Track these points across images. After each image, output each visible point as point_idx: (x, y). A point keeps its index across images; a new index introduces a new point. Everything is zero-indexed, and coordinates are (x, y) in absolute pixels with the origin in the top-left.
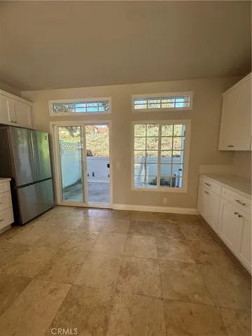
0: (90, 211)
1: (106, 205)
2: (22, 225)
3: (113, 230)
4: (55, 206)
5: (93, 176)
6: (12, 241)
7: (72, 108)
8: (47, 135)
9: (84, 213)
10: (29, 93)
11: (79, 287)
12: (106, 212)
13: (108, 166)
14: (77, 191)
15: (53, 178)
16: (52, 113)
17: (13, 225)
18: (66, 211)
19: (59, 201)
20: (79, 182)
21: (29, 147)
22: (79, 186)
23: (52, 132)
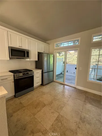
0: (66, 86)
1: (73, 86)
2: (43, 85)
3: (76, 97)
4: (53, 81)
5: (67, 72)
6: (41, 90)
7: (61, 45)
8: (53, 55)
9: (63, 86)
10: (48, 42)
11: (62, 116)
12: (73, 89)
13: (76, 68)
14: (61, 77)
15: (53, 71)
16: (55, 48)
17: (41, 84)
18: (57, 84)
19: (54, 80)
20: (61, 73)
21: (47, 60)
22: (61, 75)
23: (54, 55)
